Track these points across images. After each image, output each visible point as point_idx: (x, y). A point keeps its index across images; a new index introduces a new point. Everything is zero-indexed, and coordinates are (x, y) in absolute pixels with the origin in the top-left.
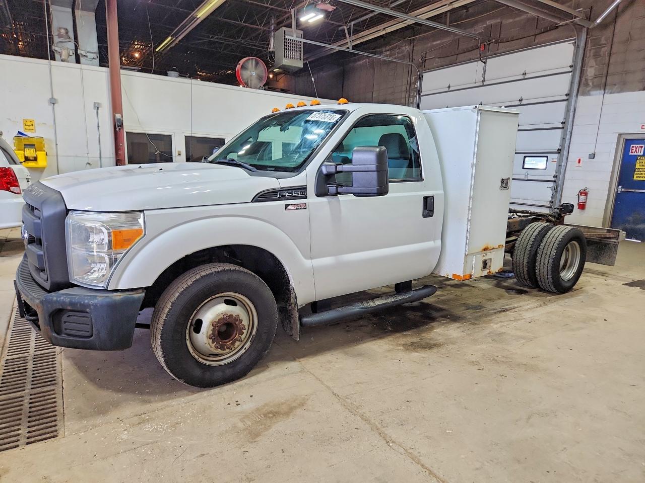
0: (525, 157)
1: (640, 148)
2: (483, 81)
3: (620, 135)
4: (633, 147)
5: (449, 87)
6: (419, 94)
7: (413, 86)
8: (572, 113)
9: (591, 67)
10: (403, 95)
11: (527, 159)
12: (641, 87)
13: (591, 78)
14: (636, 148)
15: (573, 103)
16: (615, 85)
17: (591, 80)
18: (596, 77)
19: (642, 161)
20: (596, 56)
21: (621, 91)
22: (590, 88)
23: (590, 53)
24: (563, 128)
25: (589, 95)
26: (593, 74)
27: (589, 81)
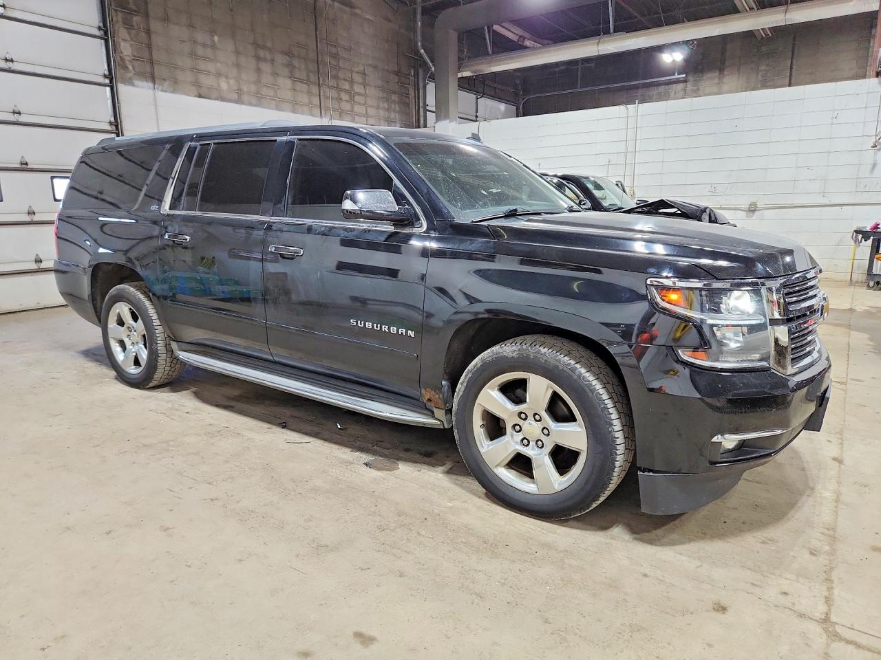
16: (165, 80)
17: (130, 61)
20: (128, 26)
23: (117, 16)
25: (133, 85)
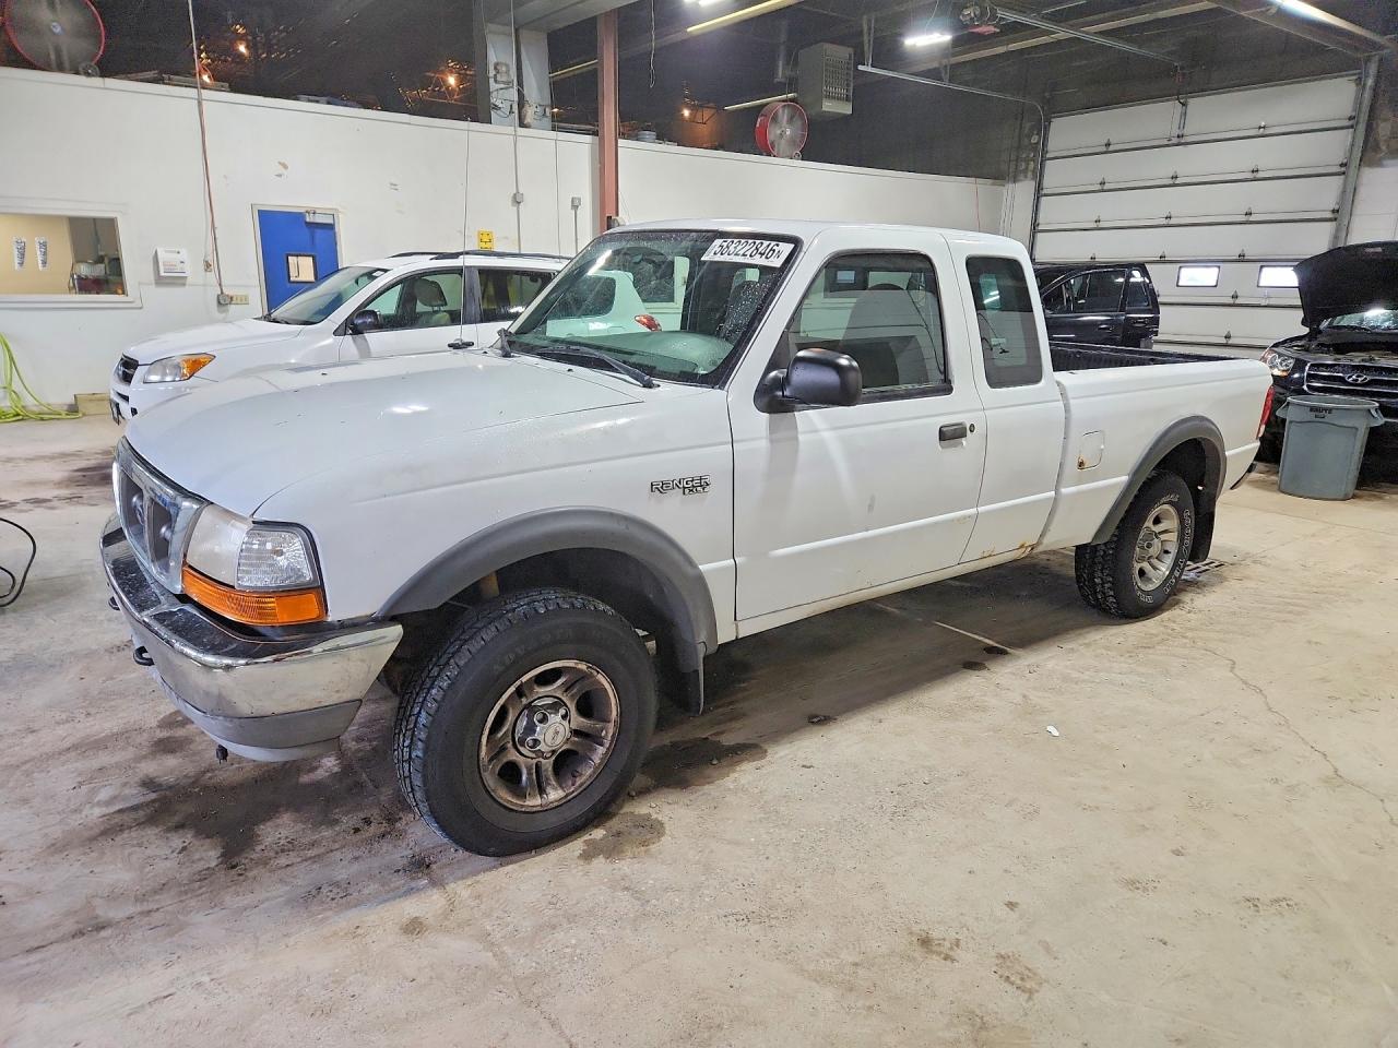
0: (1262, 267)
2: (1180, 136)
5: (1108, 144)
6: (1042, 156)
7: (1026, 140)
8: (1350, 195)
9: (1385, 120)
11: (1264, 269)
13: (1385, 138)
15: (1353, 179)
17: (1385, 141)
22: (1383, 155)
23: (1384, 98)
24: (1336, 219)
25: (1383, 166)
26: (1389, 133)
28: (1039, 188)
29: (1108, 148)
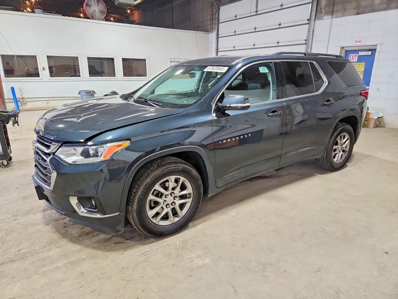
1: (355, 57)
2: (256, 11)
3: (343, 47)
4: (351, 56)
5: (236, 16)
6: (218, 22)
7: (214, 16)
8: (311, 33)
10: (209, 23)
12: (356, 13)
13: (323, 7)
14: (353, 57)
15: (312, 26)
18: (326, 6)
19: (356, 66)
21: (343, 15)
22: (323, 14)
24: (306, 44)
26: (324, 4)
27: (322, 9)
28: (218, 34)
29: (236, 18)
